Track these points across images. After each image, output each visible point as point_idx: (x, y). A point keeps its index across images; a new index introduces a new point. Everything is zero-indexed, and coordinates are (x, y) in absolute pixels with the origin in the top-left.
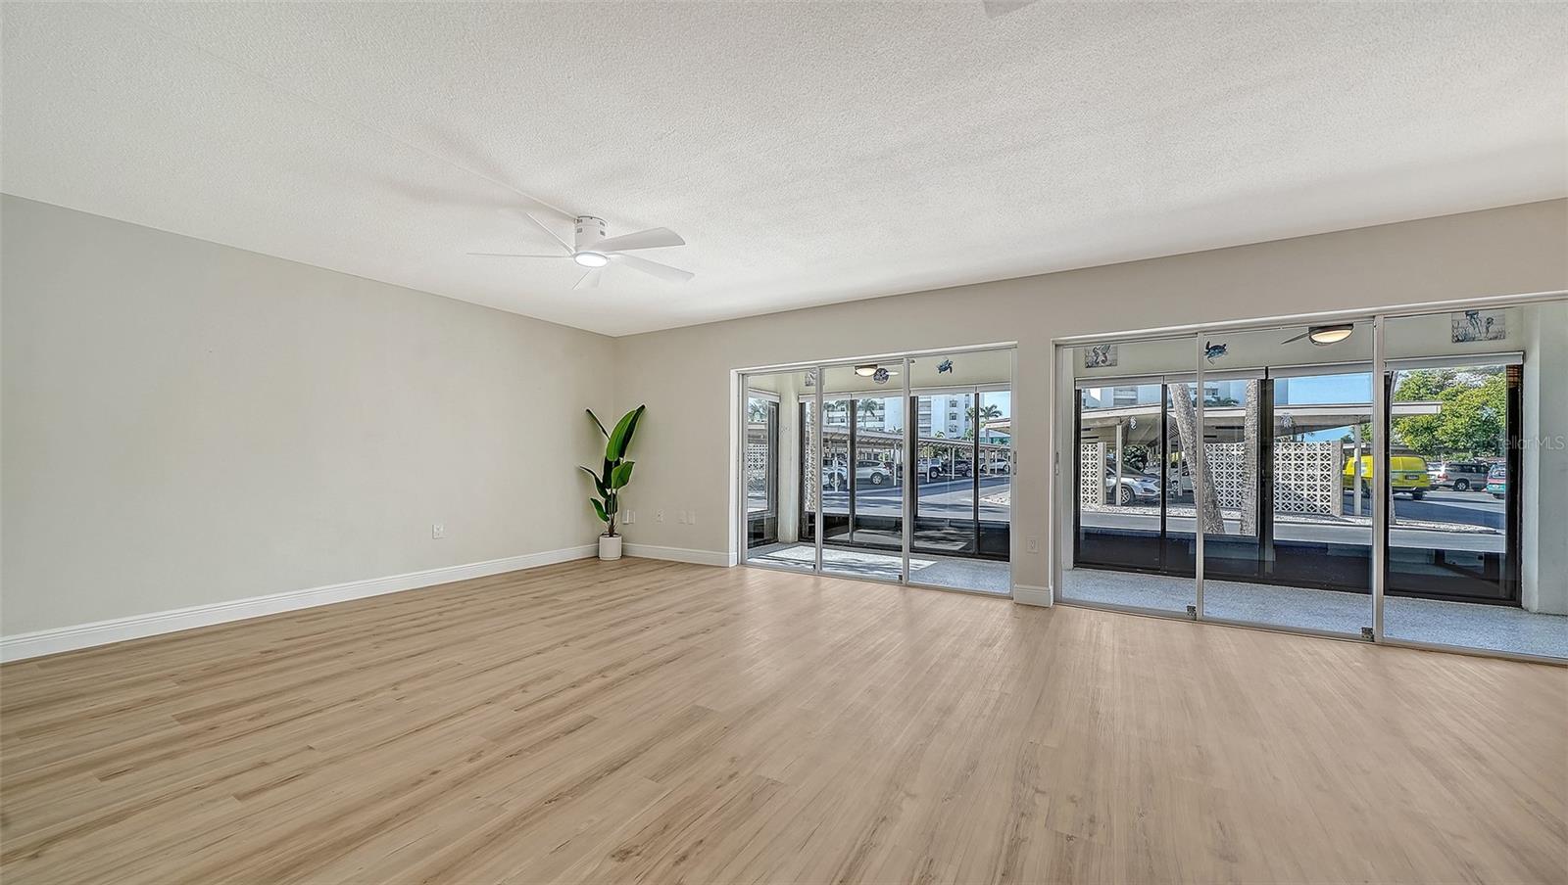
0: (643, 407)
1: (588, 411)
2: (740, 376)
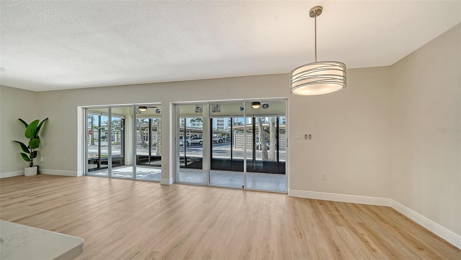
0: (48, 118)
1: (19, 119)
2: (84, 109)
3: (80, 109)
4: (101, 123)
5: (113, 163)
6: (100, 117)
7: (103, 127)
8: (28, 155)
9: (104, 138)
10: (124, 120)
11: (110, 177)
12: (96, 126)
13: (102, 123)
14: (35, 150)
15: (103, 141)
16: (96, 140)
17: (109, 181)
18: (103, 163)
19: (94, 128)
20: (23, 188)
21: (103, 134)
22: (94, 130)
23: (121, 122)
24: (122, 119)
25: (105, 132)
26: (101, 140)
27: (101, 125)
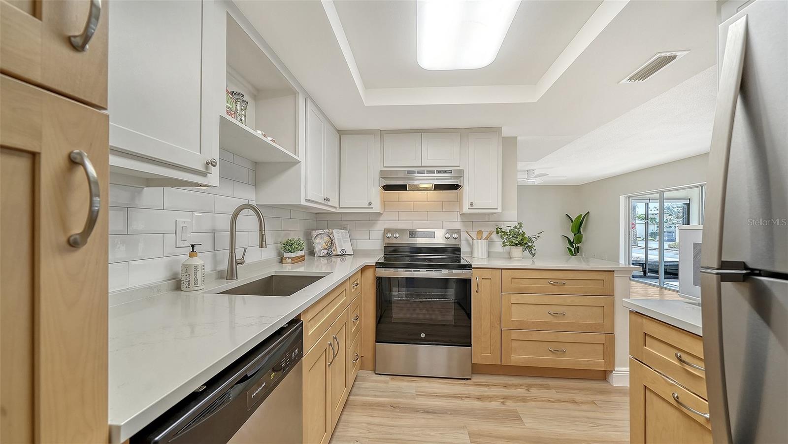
0: (590, 212)
1: (567, 215)
2: (627, 198)
3: (622, 199)
4: (649, 209)
5: (666, 273)
6: (647, 204)
7: (653, 217)
8: (573, 249)
9: (654, 235)
10: (688, 205)
11: (661, 287)
12: (640, 214)
13: (651, 210)
14: (578, 245)
15: (653, 240)
16: (640, 239)
17: (660, 290)
18: (652, 271)
19: (637, 219)
21: (653, 228)
22: (638, 222)
23: (683, 209)
24: (685, 204)
25: (657, 224)
26: (650, 238)
27: (650, 212)
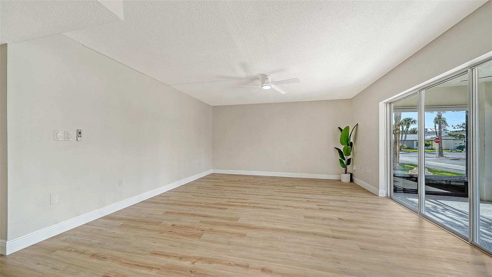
0: (358, 124)
1: (339, 128)
2: (388, 104)
8: (344, 161)
20: (327, 193)
